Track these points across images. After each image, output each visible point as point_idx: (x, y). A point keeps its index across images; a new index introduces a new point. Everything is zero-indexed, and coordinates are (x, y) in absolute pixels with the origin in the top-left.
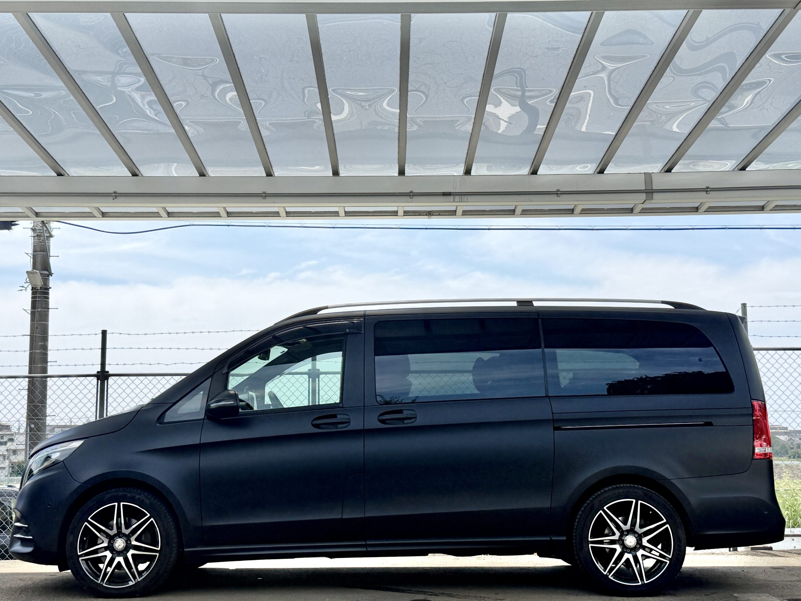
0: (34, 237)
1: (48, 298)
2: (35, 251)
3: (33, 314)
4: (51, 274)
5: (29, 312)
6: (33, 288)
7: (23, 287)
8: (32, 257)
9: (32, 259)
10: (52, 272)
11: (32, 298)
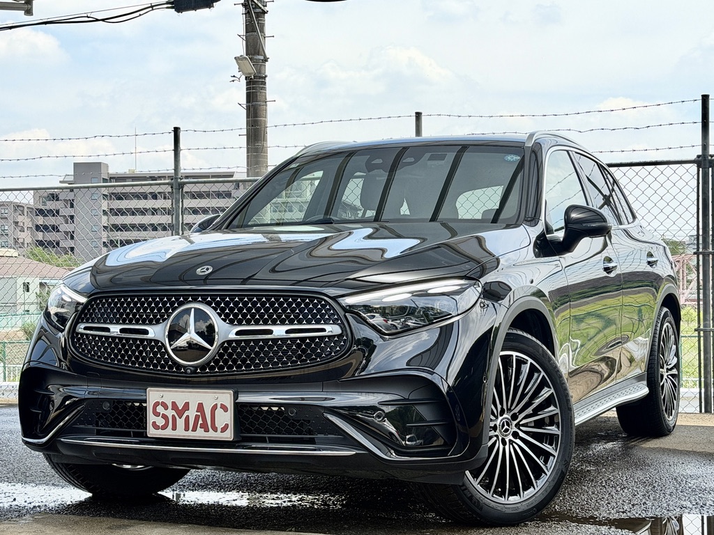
0: (245, 14)
1: (264, 89)
2: (246, 32)
3: (248, 109)
4: (266, 60)
5: (245, 106)
6: (246, 77)
7: (234, 76)
8: (244, 38)
9: (244, 42)
10: (268, 57)
11: (247, 89)
